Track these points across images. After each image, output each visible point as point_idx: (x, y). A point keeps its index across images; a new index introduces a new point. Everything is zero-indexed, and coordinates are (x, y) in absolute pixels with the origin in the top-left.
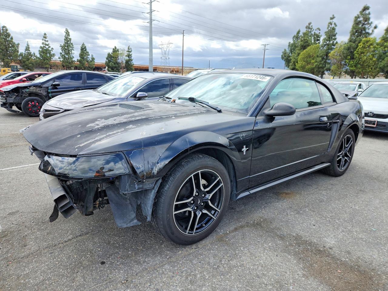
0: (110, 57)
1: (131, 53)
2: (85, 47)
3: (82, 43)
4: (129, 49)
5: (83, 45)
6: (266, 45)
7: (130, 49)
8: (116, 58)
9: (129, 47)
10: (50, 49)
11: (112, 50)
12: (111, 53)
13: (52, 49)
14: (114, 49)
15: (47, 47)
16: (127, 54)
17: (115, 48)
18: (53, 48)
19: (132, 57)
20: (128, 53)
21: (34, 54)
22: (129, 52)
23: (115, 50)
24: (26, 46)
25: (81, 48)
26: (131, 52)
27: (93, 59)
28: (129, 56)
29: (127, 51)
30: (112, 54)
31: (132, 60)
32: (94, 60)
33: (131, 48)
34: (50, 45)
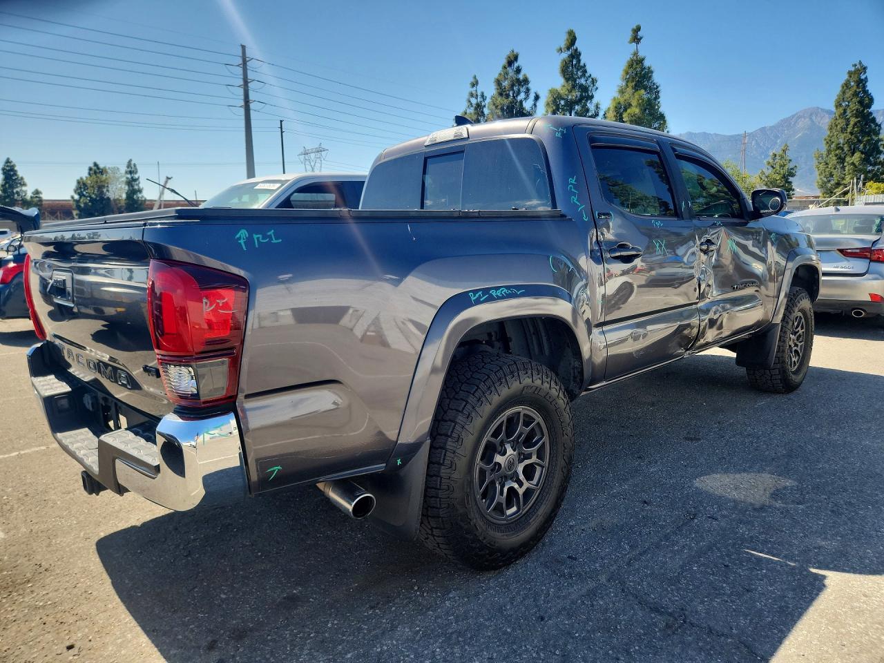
0: (81, 186)
1: (136, 176)
2: (14, 166)
3: (5, 160)
4: (129, 167)
5: (8, 161)
7: (132, 166)
8: (101, 187)
9: (130, 161)
11: (87, 171)
12: (85, 179)
14: (90, 169)
16: (128, 178)
17: (96, 165)
19: (139, 183)
20: (129, 176)
22: (131, 172)
23: (96, 171)
25: (3, 169)
26: (136, 173)
27: (37, 192)
28: (131, 182)
29: (126, 172)
31: (140, 191)
32: (41, 195)
33: (135, 165)
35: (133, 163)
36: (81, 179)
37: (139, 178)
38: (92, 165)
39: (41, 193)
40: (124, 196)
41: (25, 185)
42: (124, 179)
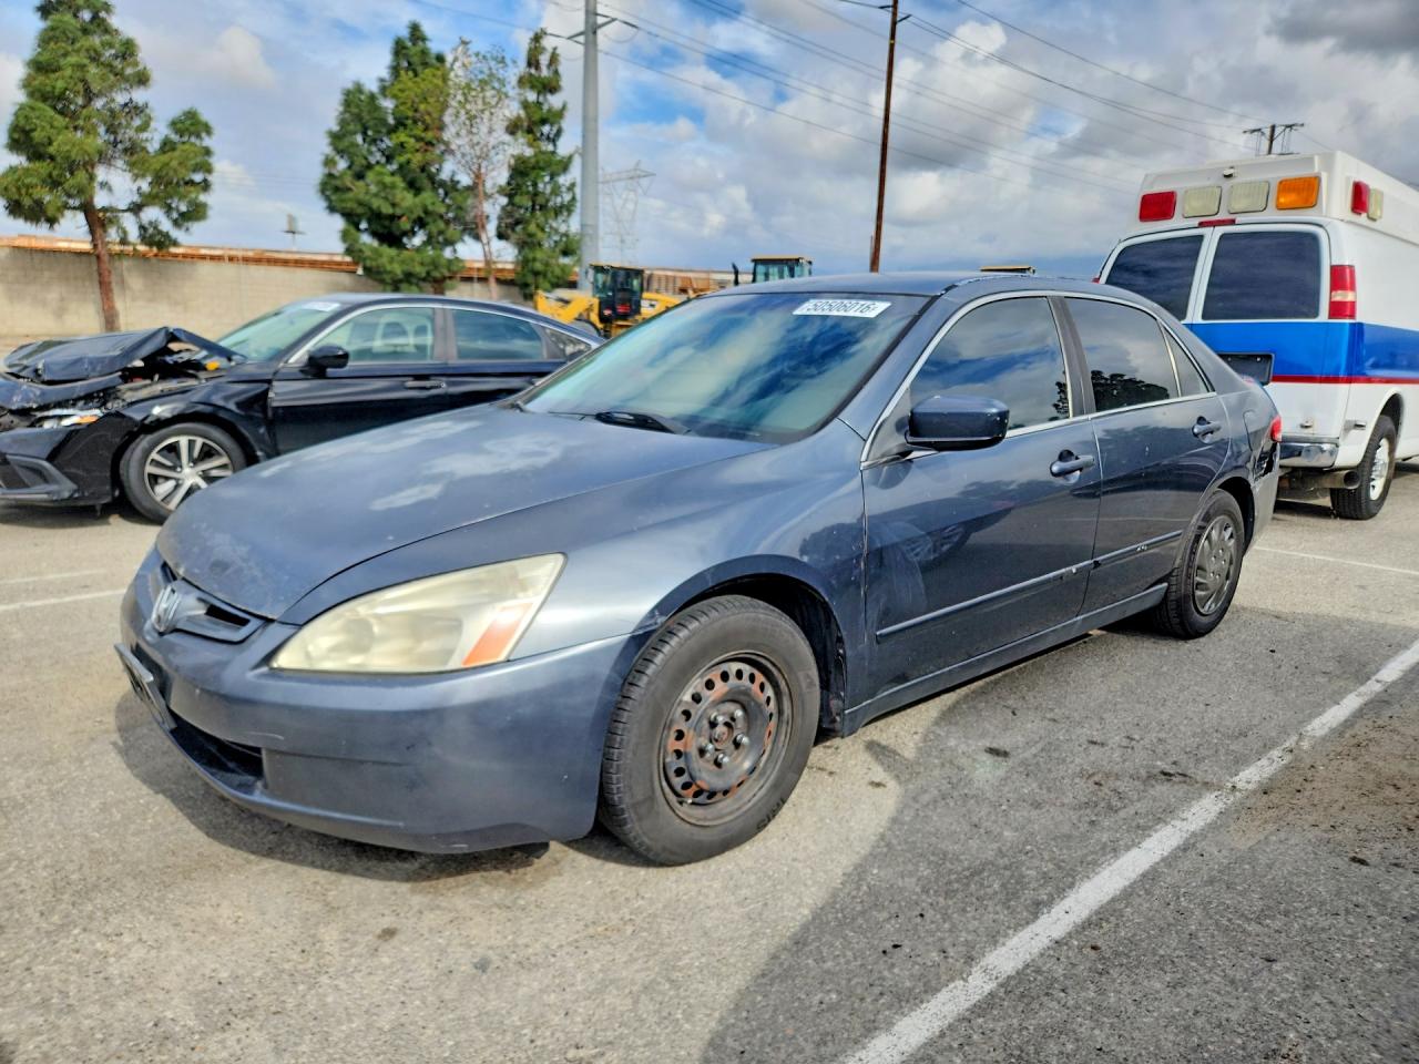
4: (533, 62)
6: (1278, 131)
7: (544, 59)
9: (537, 38)
11: (389, 58)
12: (372, 88)
14: (399, 49)
16: (525, 105)
17: (416, 33)
19: (560, 131)
20: (532, 96)
22: (538, 85)
23: (417, 61)
26: (554, 89)
27: (190, 125)
28: (536, 123)
30: (383, 90)
31: (561, 167)
32: (207, 142)
33: (554, 59)
35: (548, 43)
36: (359, 89)
37: (564, 108)
38: (405, 33)
39: (208, 130)
40: (499, 176)
41: (142, 80)
42: (512, 109)
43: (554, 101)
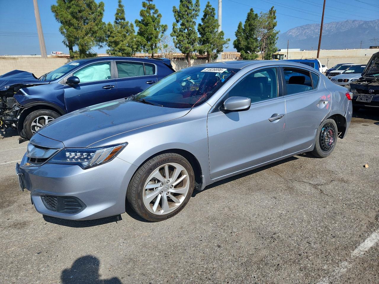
10: (156, 16)
13: (158, 16)
15: (152, 11)
18: (160, 14)
21: (132, 26)
24: (118, 7)
34: (156, 8)
43: (275, 21)
